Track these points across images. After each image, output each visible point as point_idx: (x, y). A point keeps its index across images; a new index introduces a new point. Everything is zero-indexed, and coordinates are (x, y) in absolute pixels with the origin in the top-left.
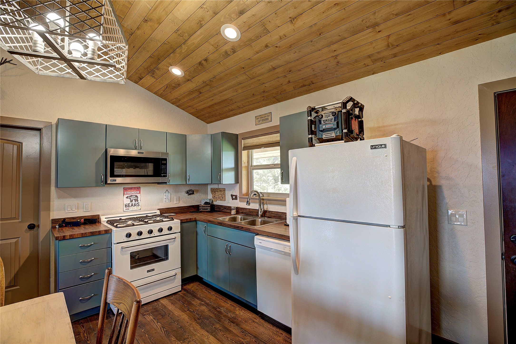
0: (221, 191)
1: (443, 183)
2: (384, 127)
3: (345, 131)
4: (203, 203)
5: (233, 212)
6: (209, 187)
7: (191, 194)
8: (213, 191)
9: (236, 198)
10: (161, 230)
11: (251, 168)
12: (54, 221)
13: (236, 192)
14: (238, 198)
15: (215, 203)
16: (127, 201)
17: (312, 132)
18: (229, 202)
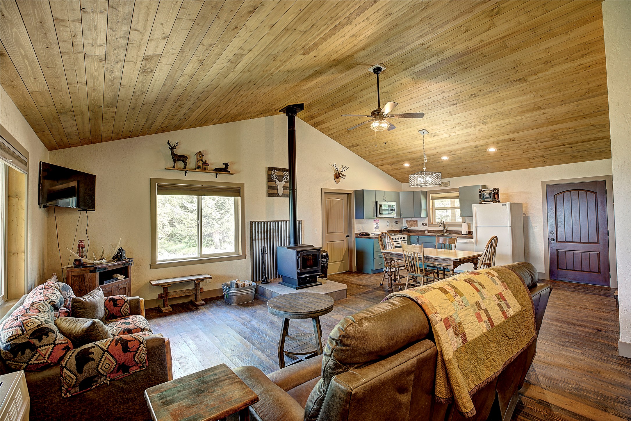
0: (414, 222)
1: (530, 215)
2: (508, 193)
3: (493, 199)
4: (403, 229)
5: (426, 232)
6: (404, 220)
7: (397, 224)
8: (407, 222)
9: (426, 225)
10: (398, 239)
11: (435, 209)
12: (356, 234)
13: (426, 221)
14: (427, 225)
15: (409, 229)
16: (375, 226)
17: (481, 198)
18: (420, 227)
